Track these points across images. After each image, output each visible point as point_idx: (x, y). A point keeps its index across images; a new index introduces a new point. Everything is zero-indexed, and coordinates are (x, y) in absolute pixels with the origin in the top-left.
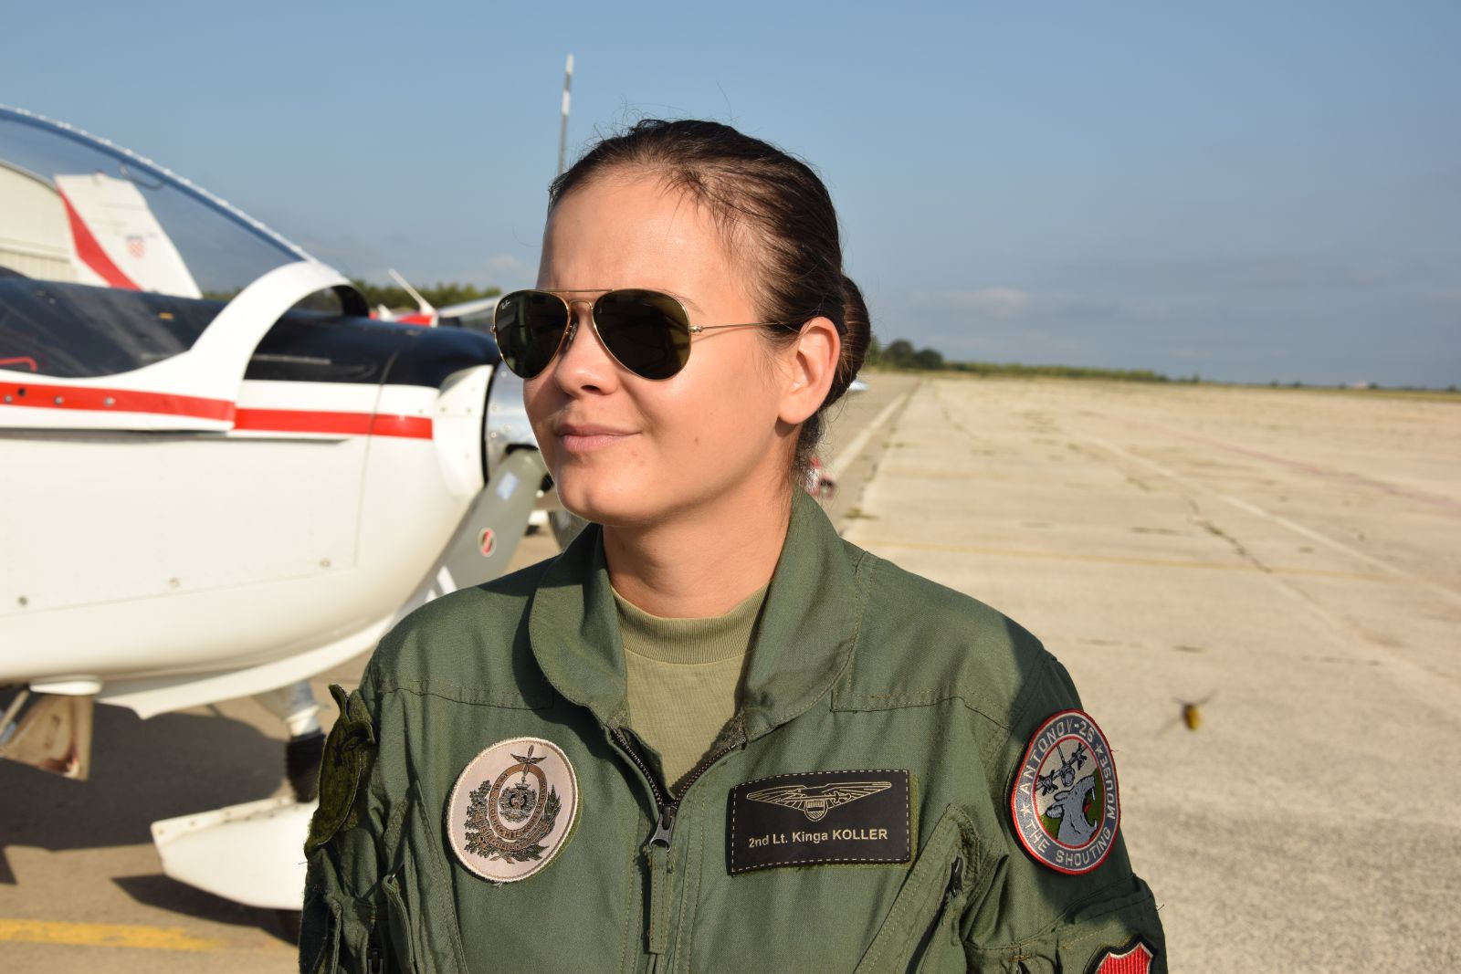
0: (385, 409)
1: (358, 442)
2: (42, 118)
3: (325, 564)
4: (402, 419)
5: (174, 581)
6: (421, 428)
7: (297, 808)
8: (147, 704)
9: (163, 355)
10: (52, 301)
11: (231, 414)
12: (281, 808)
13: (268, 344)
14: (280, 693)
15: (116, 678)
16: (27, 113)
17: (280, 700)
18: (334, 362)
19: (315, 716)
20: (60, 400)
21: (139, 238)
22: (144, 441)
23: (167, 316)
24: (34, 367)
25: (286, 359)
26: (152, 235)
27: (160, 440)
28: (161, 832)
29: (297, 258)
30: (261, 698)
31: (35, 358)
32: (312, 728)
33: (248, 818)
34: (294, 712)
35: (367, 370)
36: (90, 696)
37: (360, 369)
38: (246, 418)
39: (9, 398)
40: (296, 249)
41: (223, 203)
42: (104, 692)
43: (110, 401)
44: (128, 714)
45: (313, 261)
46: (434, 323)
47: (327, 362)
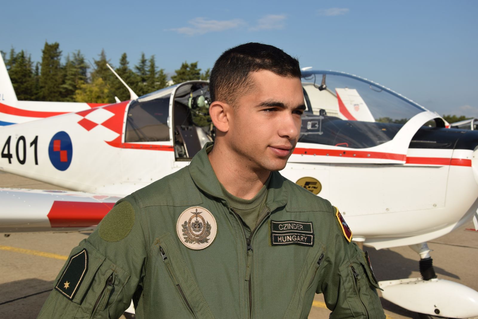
0: (454, 157)
1: (446, 167)
2: (348, 74)
3: (435, 205)
4: (461, 160)
5: (387, 209)
6: (467, 163)
7: (424, 282)
8: (378, 246)
9: (384, 141)
10: (351, 126)
11: (405, 159)
12: (419, 281)
13: (416, 137)
14: (418, 245)
15: (370, 237)
16: (344, 73)
17: (417, 248)
18: (437, 142)
19: (429, 253)
20: (355, 155)
21: (358, 105)
22: (378, 167)
23: (384, 130)
24: (348, 146)
25: (422, 141)
26: (362, 104)
27: (383, 167)
28: (381, 285)
29: (424, 110)
30: (411, 247)
31: (348, 143)
32: (428, 257)
33: (408, 283)
34: (422, 252)
35: (448, 145)
36: (362, 242)
37: (446, 144)
38: (409, 160)
39: (341, 155)
40: (423, 107)
41: (400, 95)
42: (366, 241)
43: (369, 155)
44: (373, 249)
45: (428, 111)
46: (449, 127)
47: (435, 142)
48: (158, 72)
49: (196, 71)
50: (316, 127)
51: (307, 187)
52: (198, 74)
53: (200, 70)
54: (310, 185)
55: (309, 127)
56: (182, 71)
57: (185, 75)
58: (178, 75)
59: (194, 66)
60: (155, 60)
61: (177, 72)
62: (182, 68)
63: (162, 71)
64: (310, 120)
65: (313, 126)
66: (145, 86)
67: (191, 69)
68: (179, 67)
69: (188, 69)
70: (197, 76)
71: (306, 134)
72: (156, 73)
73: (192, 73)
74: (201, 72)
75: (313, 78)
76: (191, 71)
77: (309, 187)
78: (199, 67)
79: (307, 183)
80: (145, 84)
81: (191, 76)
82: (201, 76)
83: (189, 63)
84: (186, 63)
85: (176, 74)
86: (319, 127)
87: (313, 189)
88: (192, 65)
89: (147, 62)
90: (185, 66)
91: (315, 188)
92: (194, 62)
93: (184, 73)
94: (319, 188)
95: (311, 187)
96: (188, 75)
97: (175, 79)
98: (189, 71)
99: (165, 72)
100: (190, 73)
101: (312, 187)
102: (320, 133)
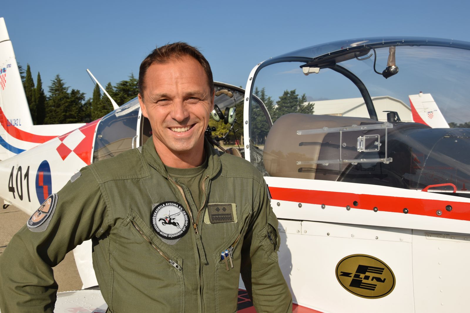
48: (267, 99)
49: (295, 96)
50: (376, 147)
51: (362, 276)
52: (297, 98)
53: (298, 95)
54: (367, 274)
55: (361, 147)
56: (284, 97)
57: (286, 100)
58: (281, 100)
59: (293, 92)
60: (265, 90)
61: (280, 98)
62: (283, 95)
63: (269, 98)
64: (363, 133)
65: (370, 144)
66: (258, 111)
67: (291, 95)
68: (281, 94)
69: (289, 95)
70: (295, 100)
71: (355, 162)
72: (266, 100)
73: (291, 98)
74: (298, 97)
75: (371, 55)
76: (291, 97)
77: (367, 278)
78: (296, 93)
79: (362, 269)
80: (258, 109)
81: (291, 100)
82: (298, 99)
83: (289, 91)
84: (287, 91)
85: (280, 100)
86: (383, 147)
87: (375, 282)
88: (291, 92)
89: (259, 92)
90: (286, 93)
91: (379, 280)
92: (293, 89)
93: (285, 98)
94: (388, 282)
95: (370, 278)
96: (289, 100)
97: (279, 103)
98: (290, 97)
99: (271, 99)
100: (290, 98)
101: (373, 278)
102: (386, 161)
